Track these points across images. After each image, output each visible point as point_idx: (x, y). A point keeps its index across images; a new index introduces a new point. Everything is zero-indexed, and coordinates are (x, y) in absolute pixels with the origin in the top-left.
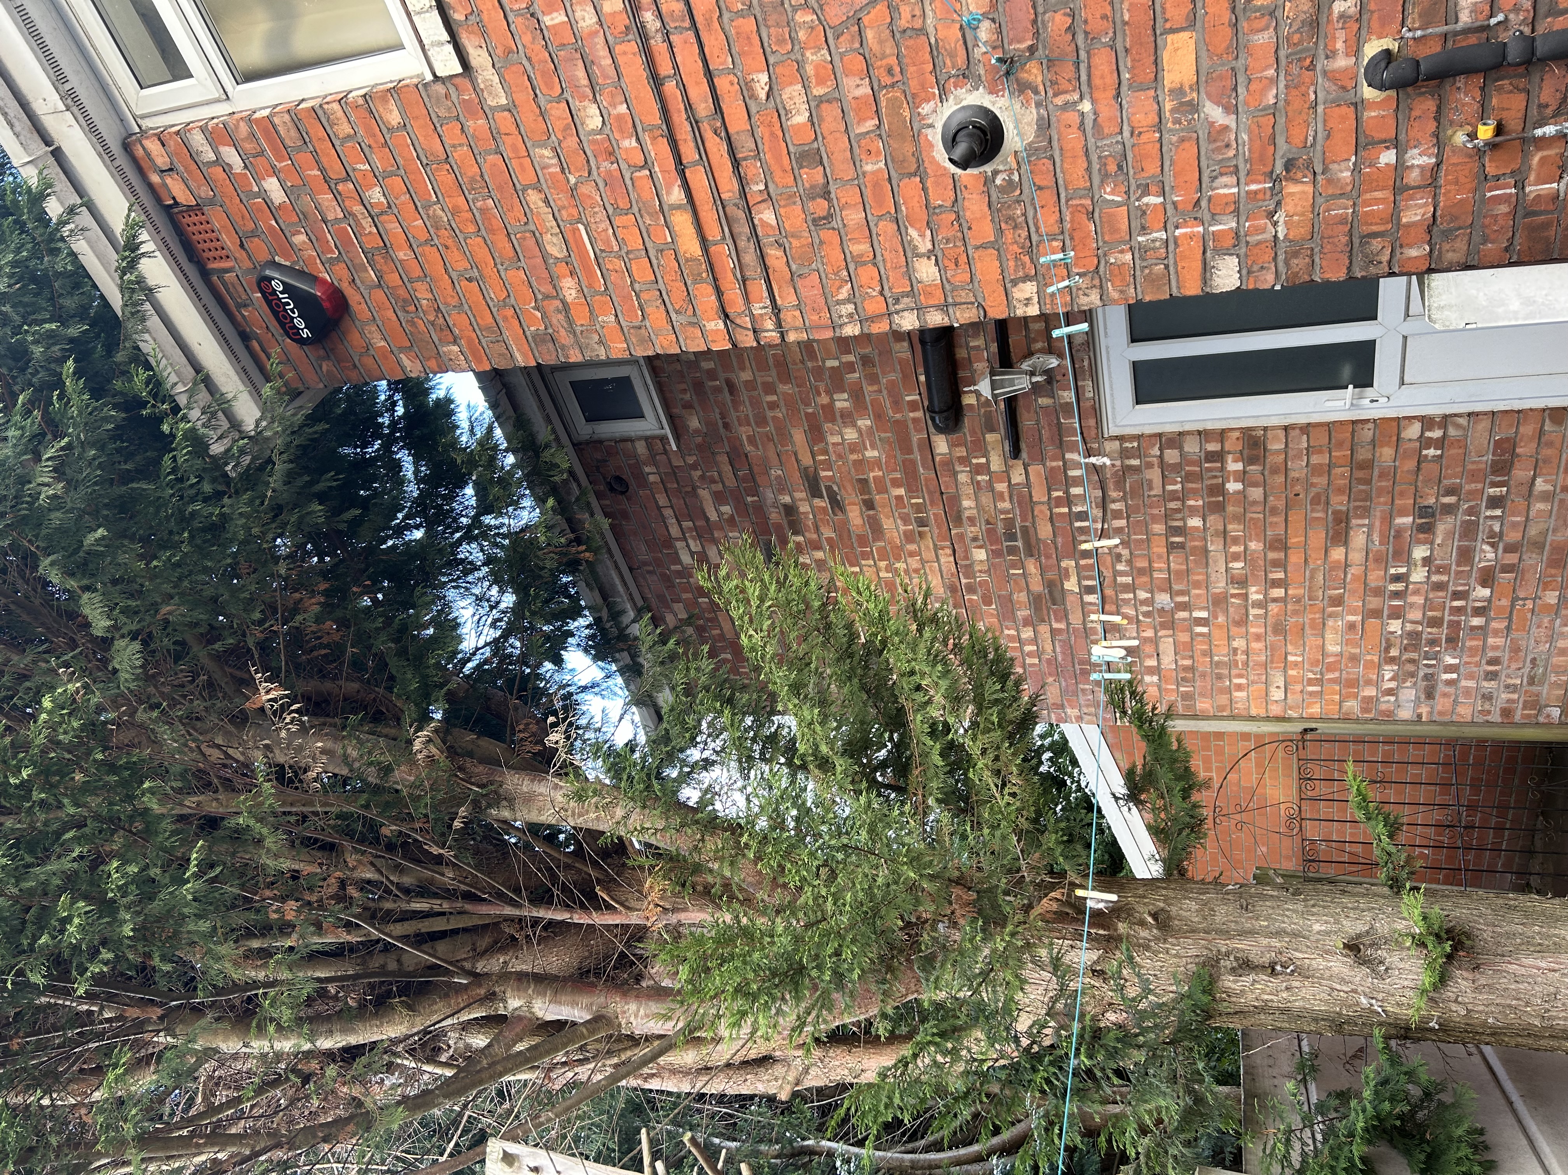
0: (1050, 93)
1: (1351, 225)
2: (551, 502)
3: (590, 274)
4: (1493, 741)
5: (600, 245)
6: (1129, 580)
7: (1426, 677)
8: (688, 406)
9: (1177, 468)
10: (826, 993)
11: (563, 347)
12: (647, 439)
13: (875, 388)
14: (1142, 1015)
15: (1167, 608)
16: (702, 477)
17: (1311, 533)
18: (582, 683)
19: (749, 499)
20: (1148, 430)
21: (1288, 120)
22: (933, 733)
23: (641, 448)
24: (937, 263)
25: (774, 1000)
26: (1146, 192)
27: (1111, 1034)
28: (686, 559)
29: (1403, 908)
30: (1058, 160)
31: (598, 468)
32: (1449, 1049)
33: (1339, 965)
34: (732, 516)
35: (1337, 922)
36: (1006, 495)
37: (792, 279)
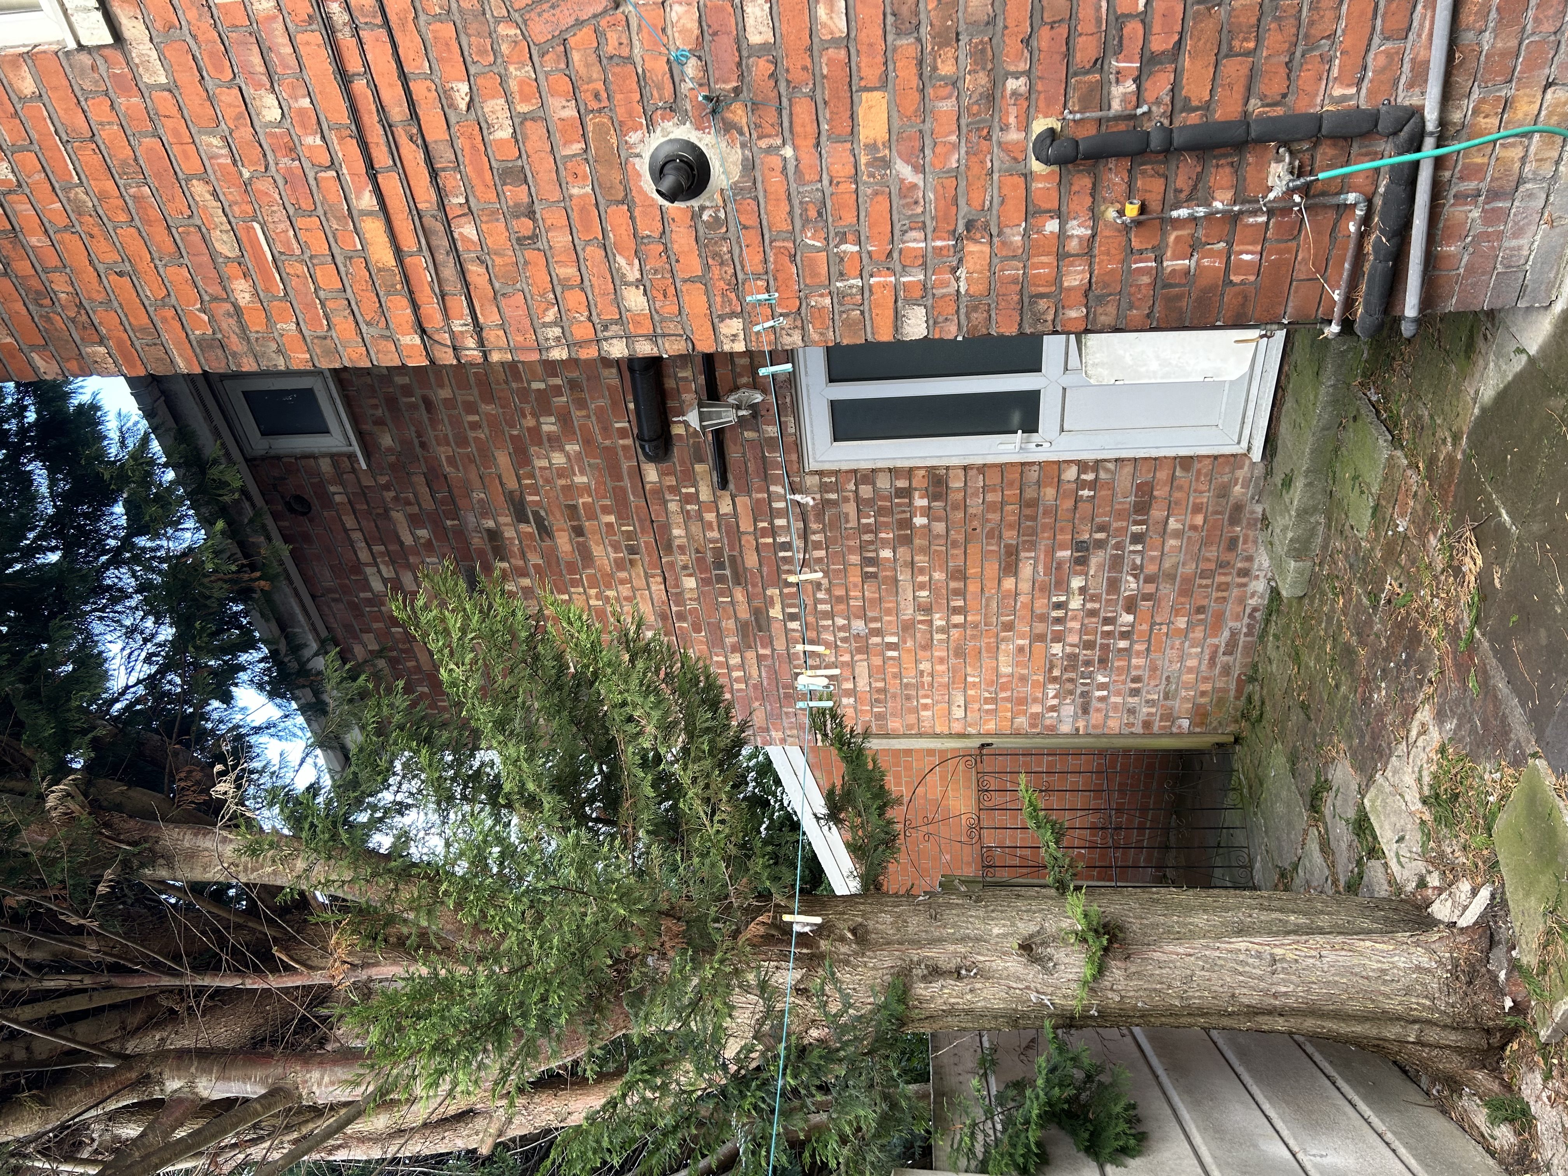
0: (755, 136)
1: (1022, 284)
2: (220, 525)
3: (270, 278)
4: (1136, 750)
5: (279, 247)
6: (827, 607)
7: (1084, 694)
8: (380, 422)
9: (870, 502)
10: (532, 1040)
11: (234, 355)
12: (332, 456)
13: (584, 413)
14: (844, 1029)
15: (862, 634)
16: (396, 499)
17: (986, 565)
18: (256, 724)
19: (449, 523)
20: (845, 467)
21: (968, 185)
22: (644, 764)
23: (325, 465)
24: (645, 293)
25: (475, 1054)
26: (843, 240)
27: (815, 1053)
28: (377, 585)
29: (1068, 906)
30: (762, 201)
31: (275, 486)
32: (1106, 1033)
33: (1015, 964)
34: (429, 541)
35: (1013, 925)
36: (715, 525)
37: (495, 298)
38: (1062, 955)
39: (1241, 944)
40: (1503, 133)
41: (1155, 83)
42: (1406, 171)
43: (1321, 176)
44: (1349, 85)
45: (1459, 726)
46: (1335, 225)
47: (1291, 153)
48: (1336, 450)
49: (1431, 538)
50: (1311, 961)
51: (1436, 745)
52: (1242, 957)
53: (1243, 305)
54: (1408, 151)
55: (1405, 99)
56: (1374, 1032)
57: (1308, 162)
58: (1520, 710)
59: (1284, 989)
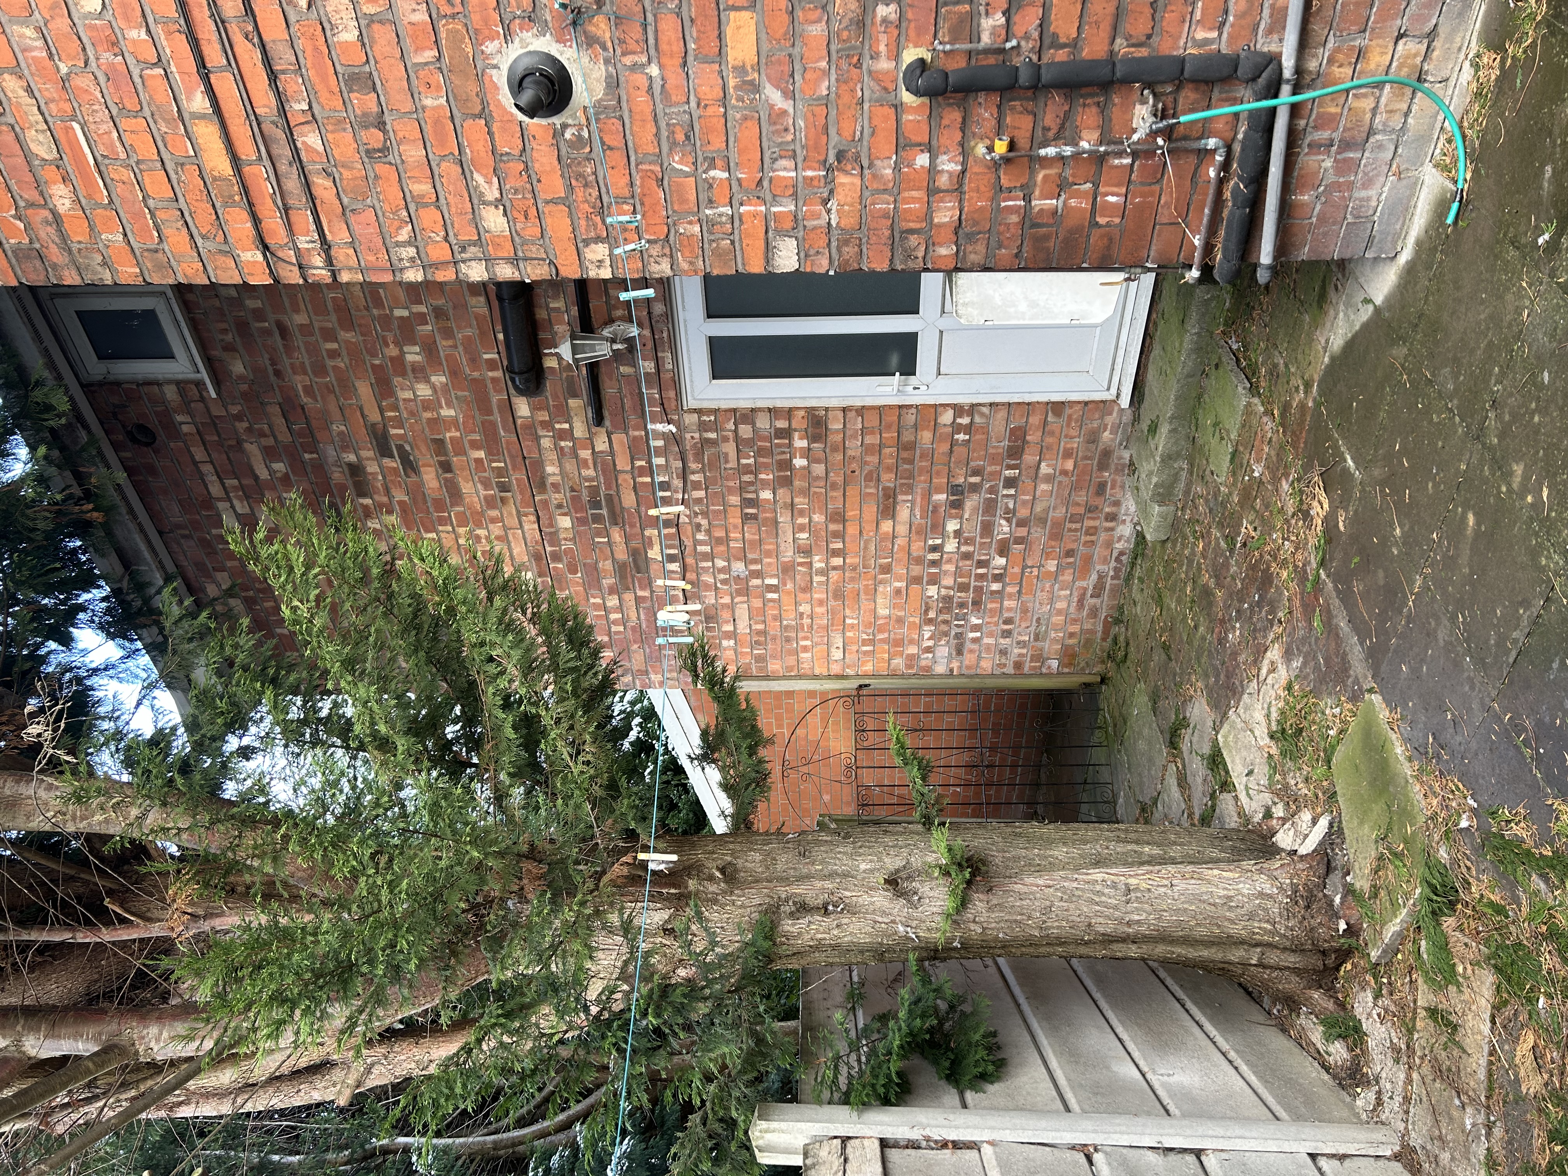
0: (619, 51)
1: (893, 219)
2: (42, 450)
3: (90, 183)
4: (1009, 690)
5: (101, 150)
6: (708, 549)
7: (958, 636)
8: (229, 348)
9: (750, 442)
10: (381, 988)
11: (55, 267)
12: (178, 383)
13: (450, 343)
15: (742, 576)
16: (249, 430)
17: (864, 507)
18: (94, 665)
19: (307, 456)
20: (724, 405)
21: (839, 113)
22: (505, 706)
23: (171, 393)
24: (505, 213)
25: (318, 1003)
26: (712, 166)
27: (680, 990)
29: (933, 841)
30: (627, 121)
31: (115, 414)
32: (971, 964)
33: (881, 899)
34: (286, 475)
35: (880, 860)
36: (590, 462)
37: (344, 214)
38: (927, 889)
39: (1097, 874)
40: (1356, 82)
41: (1024, 17)
42: (1263, 118)
43: (1183, 119)
44: (1211, 29)
45: (1305, 664)
46: (1196, 170)
47: (1155, 95)
48: (1199, 397)
49: (1284, 482)
50: (1163, 890)
51: (1283, 682)
52: (1098, 888)
53: (1108, 248)
54: (1266, 98)
55: (1265, 45)
56: (1219, 956)
57: (1170, 105)
58: (1359, 648)
59: (1137, 918)
